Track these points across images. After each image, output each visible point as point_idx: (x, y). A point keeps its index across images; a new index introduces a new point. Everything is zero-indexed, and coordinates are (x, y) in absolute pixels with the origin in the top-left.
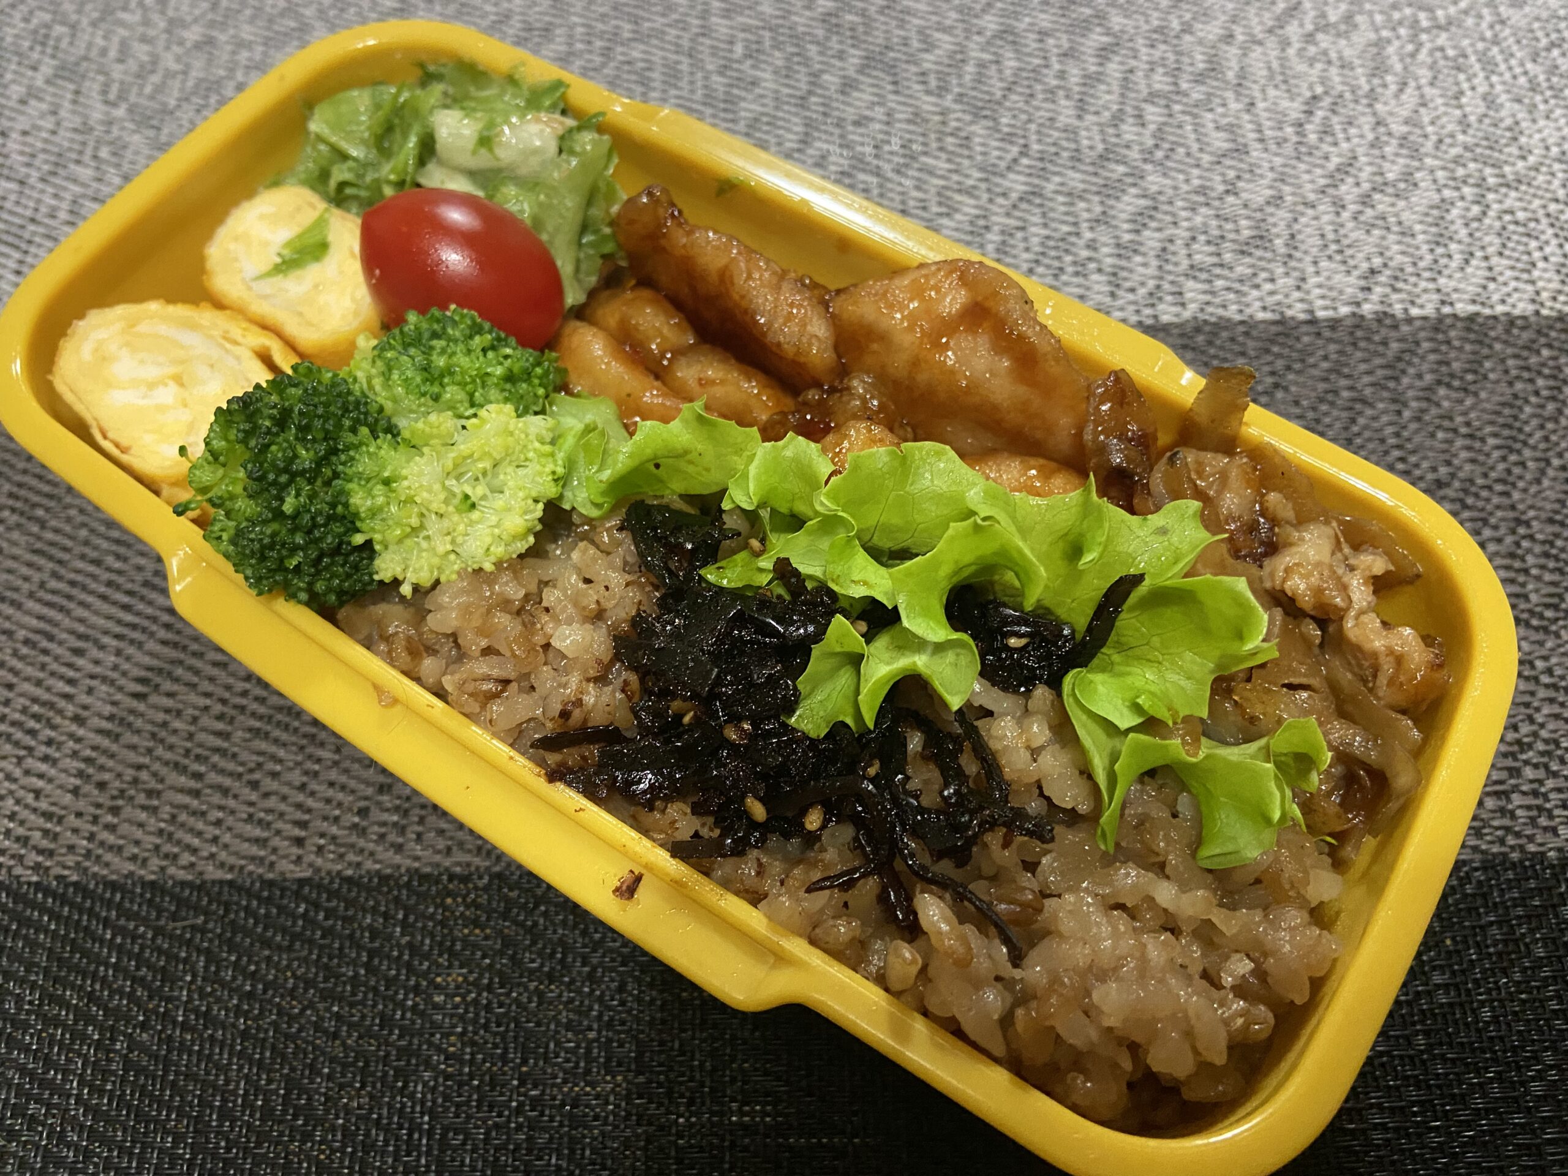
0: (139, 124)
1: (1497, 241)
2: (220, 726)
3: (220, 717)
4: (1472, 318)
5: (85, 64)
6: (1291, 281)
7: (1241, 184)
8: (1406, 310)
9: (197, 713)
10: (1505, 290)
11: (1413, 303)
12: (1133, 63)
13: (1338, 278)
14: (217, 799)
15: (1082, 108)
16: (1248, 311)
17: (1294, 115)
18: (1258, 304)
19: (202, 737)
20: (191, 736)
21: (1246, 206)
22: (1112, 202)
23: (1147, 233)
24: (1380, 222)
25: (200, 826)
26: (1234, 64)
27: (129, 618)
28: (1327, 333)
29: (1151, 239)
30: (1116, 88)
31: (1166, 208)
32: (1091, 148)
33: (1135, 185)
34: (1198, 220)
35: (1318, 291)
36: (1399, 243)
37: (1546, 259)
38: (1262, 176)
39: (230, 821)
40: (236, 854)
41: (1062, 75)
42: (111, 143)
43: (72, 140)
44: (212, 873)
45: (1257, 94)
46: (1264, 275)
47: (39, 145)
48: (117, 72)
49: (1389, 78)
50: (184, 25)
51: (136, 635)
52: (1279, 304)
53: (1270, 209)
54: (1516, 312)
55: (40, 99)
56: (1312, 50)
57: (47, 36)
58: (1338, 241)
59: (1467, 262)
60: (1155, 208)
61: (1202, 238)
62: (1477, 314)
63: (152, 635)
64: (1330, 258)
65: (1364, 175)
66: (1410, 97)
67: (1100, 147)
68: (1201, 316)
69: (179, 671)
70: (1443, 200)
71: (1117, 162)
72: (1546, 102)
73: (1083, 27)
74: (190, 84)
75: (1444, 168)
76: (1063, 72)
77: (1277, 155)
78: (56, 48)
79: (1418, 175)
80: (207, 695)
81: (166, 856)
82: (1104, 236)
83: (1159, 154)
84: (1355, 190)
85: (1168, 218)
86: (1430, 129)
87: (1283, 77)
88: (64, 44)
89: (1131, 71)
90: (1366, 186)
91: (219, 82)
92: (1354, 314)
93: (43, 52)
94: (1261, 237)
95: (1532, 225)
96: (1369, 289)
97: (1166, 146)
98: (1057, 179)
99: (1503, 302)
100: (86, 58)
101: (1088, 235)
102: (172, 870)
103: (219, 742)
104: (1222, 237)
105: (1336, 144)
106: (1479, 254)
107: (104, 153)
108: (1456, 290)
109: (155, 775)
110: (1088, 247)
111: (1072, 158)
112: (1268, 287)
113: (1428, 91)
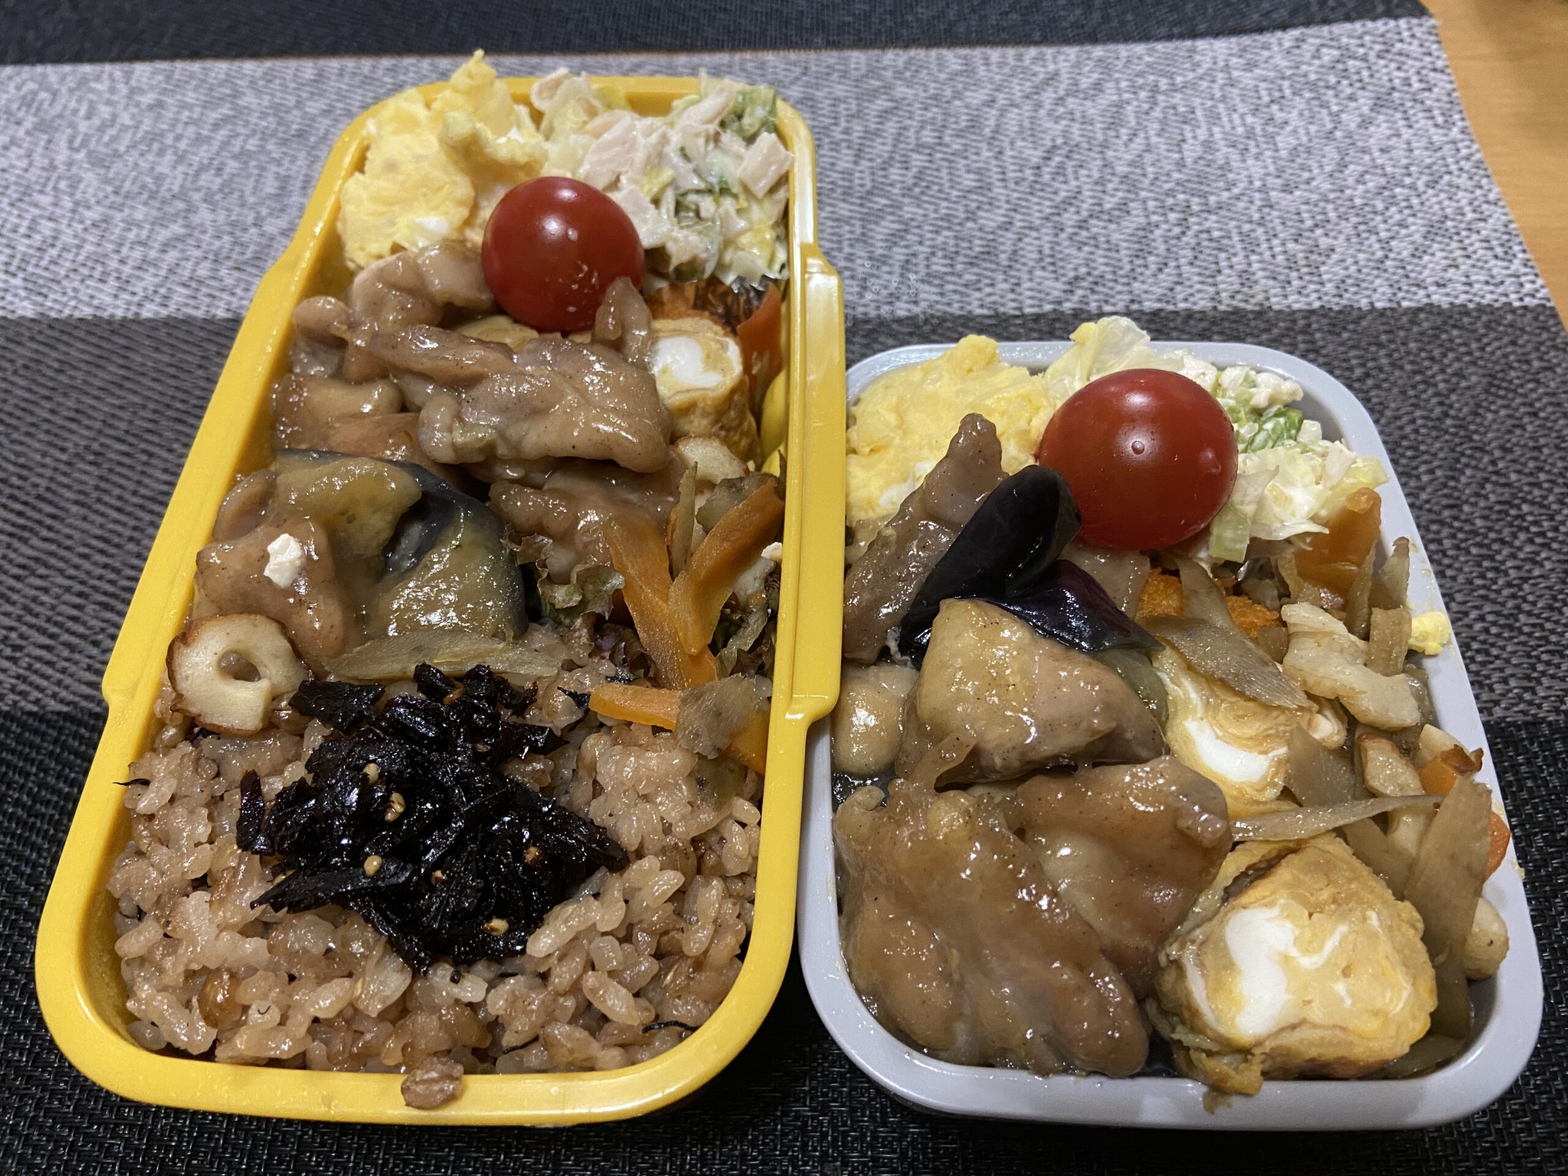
0: (93, 165)
1: (1190, 254)
2: (78, 601)
3: (80, 595)
4: (1156, 313)
5: (58, 121)
6: (1006, 286)
7: (981, 213)
8: (1100, 307)
9: (60, 591)
10: (1190, 291)
11: (1106, 302)
12: (908, 122)
13: (1047, 283)
14: (66, 653)
15: (858, 156)
16: (969, 308)
17: (1035, 161)
18: (976, 303)
19: (63, 608)
20: (53, 608)
21: (981, 230)
22: (872, 226)
23: (896, 249)
24: (1092, 242)
25: (50, 671)
26: (992, 122)
27: (21, 521)
28: (1031, 325)
29: (899, 253)
30: (889, 141)
31: (916, 231)
32: (862, 186)
33: (892, 214)
34: (940, 239)
35: (1029, 293)
36: (1105, 257)
37: (1231, 267)
38: (999, 207)
39: (73, 669)
40: (74, 693)
41: (847, 131)
42: (68, 178)
43: (39, 176)
44: (54, 705)
45: (1006, 144)
46: (988, 281)
47: (13, 179)
48: (83, 126)
49: (1123, 131)
50: (141, 91)
51: (26, 534)
52: (994, 303)
53: (1000, 232)
54: (1197, 308)
55: (20, 146)
56: (1061, 110)
57: (33, 100)
58: (1052, 256)
59: (1160, 270)
60: (906, 231)
61: (940, 254)
62: (1161, 310)
63: (36, 534)
64: (1043, 268)
65: (1085, 206)
66: (1138, 144)
67: (869, 185)
68: (930, 311)
69: (53, 561)
70: (1149, 224)
71: (882, 196)
72: (1257, 146)
73: (874, 94)
74: (140, 134)
75: (1156, 199)
76: (848, 128)
77: (1014, 191)
78: (38, 109)
79: (1132, 205)
80: (70, 578)
81: (21, 693)
82: (860, 252)
83: (917, 190)
84: (1076, 217)
85: (916, 238)
86: (1150, 169)
87: (1032, 132)
88: (45, 106)
89: (905, 128)
90: (1085, 214)
91: (162, 134)
92: (1055, 310)
93: (27, 112)
94: (988, 253)
95: (1225, 241)
96: (1071, 292)
97: (924, 184)
98: (829, 209)
99: (1186, 300)
100: (60, 116)
101: (847, 250)
102: (23, 703)
103: (75, 612)
104: (957, 253)
105: (1065, 182)
106: (1172, 264)
107: (63, 185)
108: (1146, 292)
109: (22, 636)
110: (846, 259)
111: (844, 193)
112: (988, 290)
113: (1154, 140)
